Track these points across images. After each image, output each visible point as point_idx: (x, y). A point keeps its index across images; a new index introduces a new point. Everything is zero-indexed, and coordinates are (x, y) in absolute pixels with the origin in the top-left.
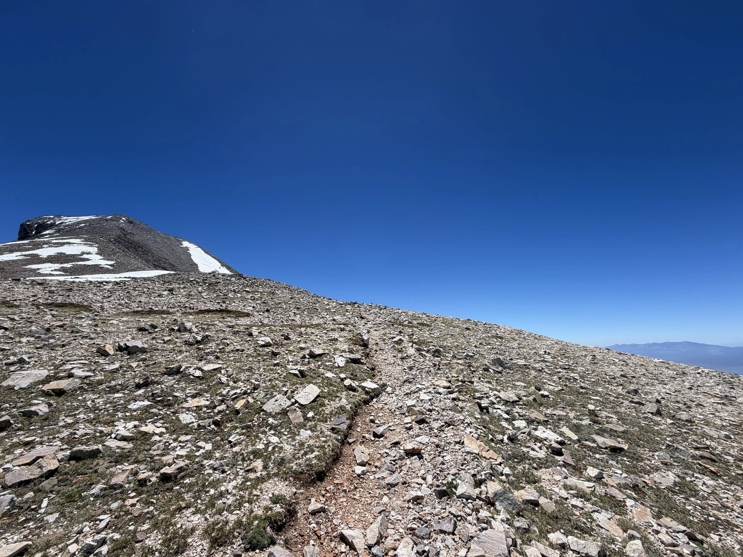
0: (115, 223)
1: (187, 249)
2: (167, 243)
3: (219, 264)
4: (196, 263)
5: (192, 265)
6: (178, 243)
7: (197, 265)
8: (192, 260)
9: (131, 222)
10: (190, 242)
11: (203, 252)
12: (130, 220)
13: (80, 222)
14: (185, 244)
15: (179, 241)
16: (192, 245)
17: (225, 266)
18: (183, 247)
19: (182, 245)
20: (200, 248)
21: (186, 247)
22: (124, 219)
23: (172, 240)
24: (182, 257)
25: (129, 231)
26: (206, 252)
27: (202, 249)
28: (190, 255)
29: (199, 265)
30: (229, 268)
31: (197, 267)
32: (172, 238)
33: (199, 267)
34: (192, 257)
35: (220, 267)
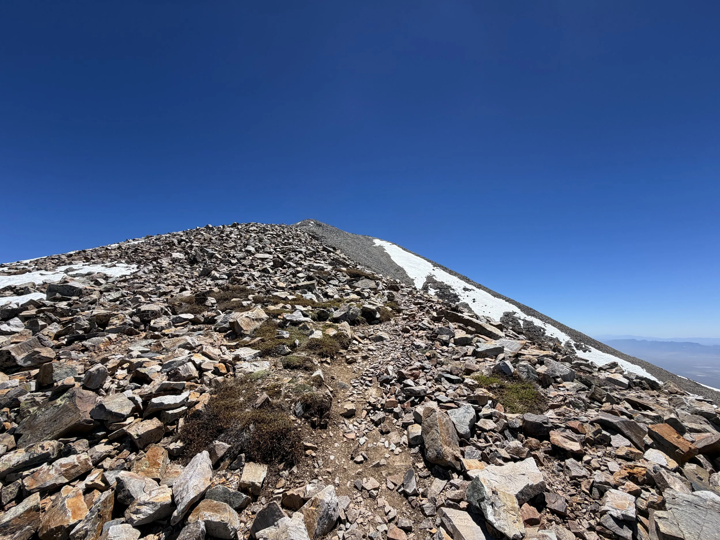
0: (304, 227)
1: (381, 249)
2: (359, 244)
3: (429, 264)
4: (401, 266)
5: (398, 271)
6: (369, 243)
7: (402, 269)
8: (393, 262)
9: (320, 225)
10: (382, 239)
11: (401, 249)
12: (318, 223)
14: (378, 242)
15: (369, 240)
16: (384, 242)
17: (440, 267)
18: (374, 247)
19: (374, 244)
20: (395, 244)
21: (380, 246)
22: (312, 222)
23: (363, 240)
24: (382, 259)
25: (321, 235)
26: (404, 249)
27: (398, 246)
28: (388, 256)
29: (406, 269)
30: (445, 269)
31: (405, 272)
32: (362, 238)
33: (407, 271)
34: (392, 258)
35: (433, 268)
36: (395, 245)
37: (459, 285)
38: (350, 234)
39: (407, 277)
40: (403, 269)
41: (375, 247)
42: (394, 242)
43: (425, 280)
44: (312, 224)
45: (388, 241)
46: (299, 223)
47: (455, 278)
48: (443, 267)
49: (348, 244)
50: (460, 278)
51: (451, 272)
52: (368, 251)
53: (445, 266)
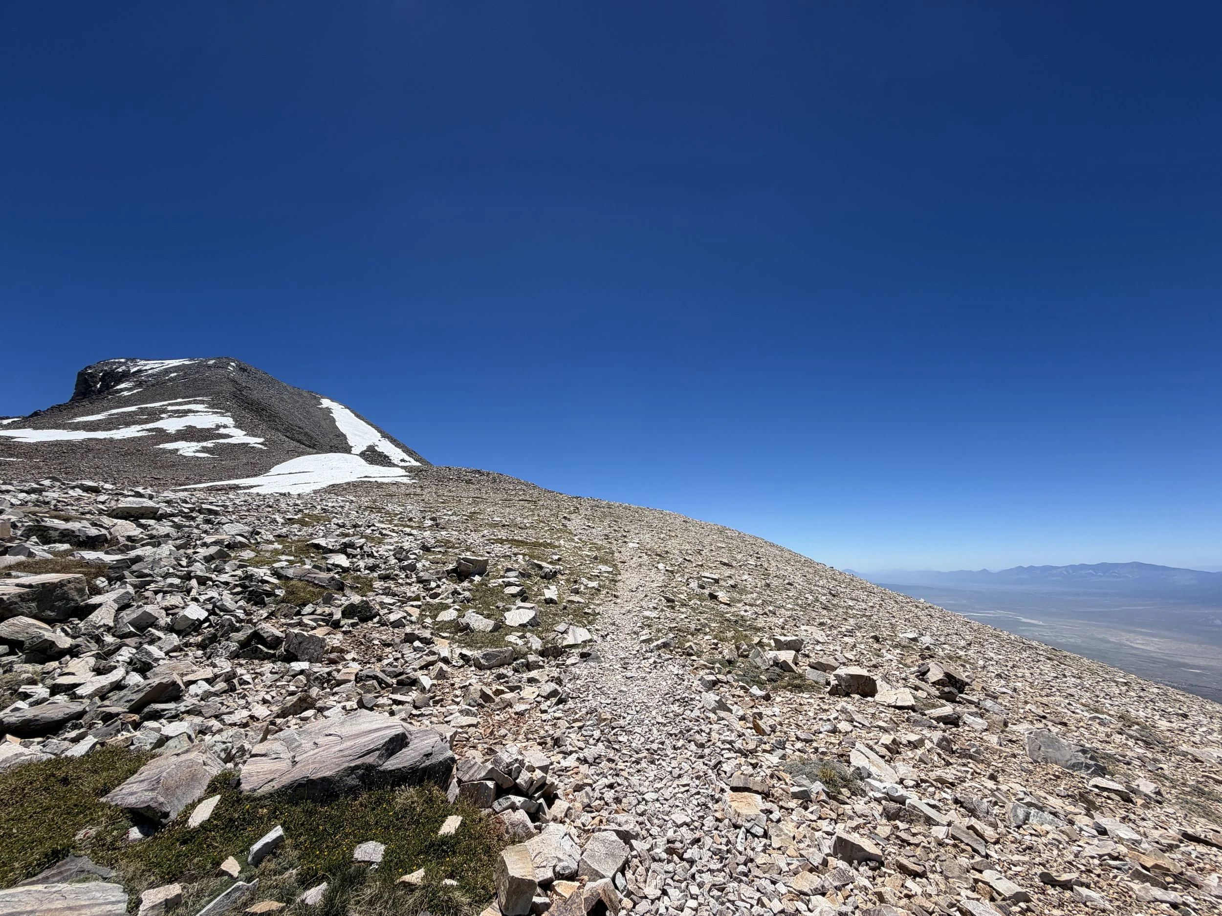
1: (328, 410)
2: (298, 402)
3: (379, 435)
4: (345, 433)
5: (338, 437)
6: (314, 402)
7: (344, 436)
8: (337, 428)
9: (244, 370)
10: (333, 400)
11: (353, 416)
12: (242, 366)
13: (170, 371)
14: (326, 403)
15: (315, 398)
16: (335, 404)
17: (388, 438)
18: (320, 409)
19: (321, 404)
21: (327, 408)
22: (233, 364)
23: (305, 397)
24: (323, 423)
25: (243, 385)
26: (357, 416)
27: (352, 411)
28: (333, 421)
29: (349, 436)
30: (393, 441)
31: (346, 440)
32: (306, 394)
33: (349, 439)
34: (336, 424)
35: (381, 439)
36: (347, 410)
37: (396, 455)
38: (290, 386)
39: (347, 443)
42: (348, 407)
43: (365, 448)
44: (233, 367)
45: (341, 404)
46: (211, 362)
47: (399, 451)
48: (391, 439)
49: (282, 400)
50: (403, 451)
51: (398, 445)
52: (308, 412)
53: (394, 438)
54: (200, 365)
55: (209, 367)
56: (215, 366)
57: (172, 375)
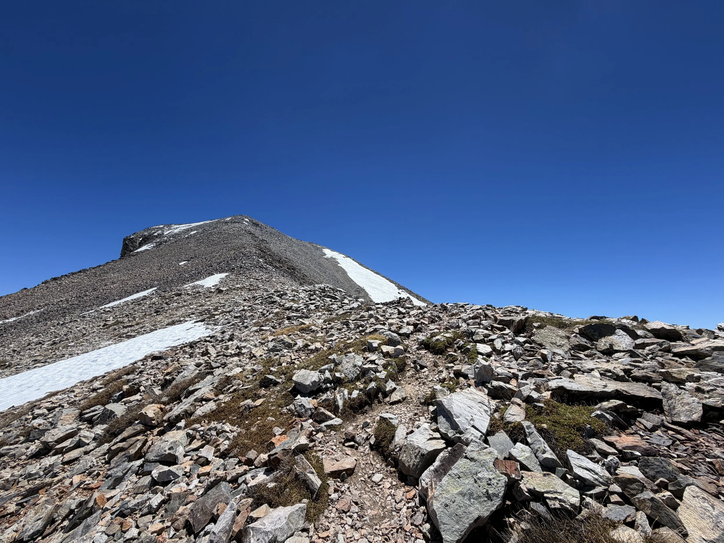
0: (237, 225)
1: (333, 262)
2: (307, 254)
4: (361, 285)
6: (318, 252)
8: (352, 281)
9: (256, 225)
10: (333, 249)
11: (357, 264)
12: (254, 221)
13: (191, 230)
14: (329, 253)
15: (318, 249)
16: (337, 253)
19: (325, 254)
20: (349, 257)
21: (332, 258)
22: (247, 220)
23: (310, 248)
25: (260, 238)
26: (361, 264)
27: (353, 260)
28: (344, 272)
29: (367, 290)
31: (367, 294)
32: (309, 246)
33: (369, 293)
34: (349, 274)
35: (398, 291)
36: (349, 259)
38: (294, 240)
40: (364, 290)
41: (327, 259)
42: (348, 255)
44: (246, 222)
45: (341, 253)
46: (228, 219)
48: (407, 289)
49: (295, 253)
52: (319, 264)
53: (409, 289)
54: (217, 223)
55: (226, 223)
56: (232, 222)
57: (192, 233)
